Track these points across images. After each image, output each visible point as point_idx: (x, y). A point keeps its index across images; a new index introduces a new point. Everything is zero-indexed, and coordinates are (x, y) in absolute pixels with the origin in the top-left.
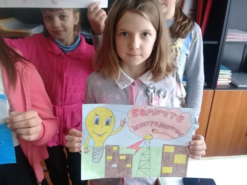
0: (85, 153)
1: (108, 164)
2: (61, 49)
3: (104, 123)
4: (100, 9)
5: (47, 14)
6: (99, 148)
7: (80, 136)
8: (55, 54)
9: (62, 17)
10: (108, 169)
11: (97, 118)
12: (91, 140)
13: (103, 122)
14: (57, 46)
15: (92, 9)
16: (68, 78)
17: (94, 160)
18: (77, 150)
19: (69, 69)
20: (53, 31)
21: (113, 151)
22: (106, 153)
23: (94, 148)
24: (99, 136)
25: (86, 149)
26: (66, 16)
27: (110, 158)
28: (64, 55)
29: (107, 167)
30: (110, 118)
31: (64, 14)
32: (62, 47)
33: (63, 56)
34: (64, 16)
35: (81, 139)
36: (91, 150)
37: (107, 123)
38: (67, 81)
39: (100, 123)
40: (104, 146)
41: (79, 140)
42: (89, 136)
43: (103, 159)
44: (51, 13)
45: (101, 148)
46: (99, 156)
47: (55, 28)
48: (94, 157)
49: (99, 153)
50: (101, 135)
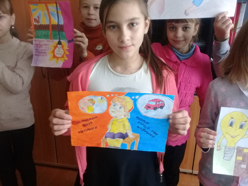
0: (218, 150)
1: (238, 164)
2: (177, 57)
3: (238, 127)
4: (227, 18)
5: (172, 25)
6: (231, 148)
7: (215, 135)
8: (172, 61)
9: (185, 29)
10: (237, 168)
11: (232, 121)
12: (224, 140)
13: (237, 125)
14: (174, 54)
15: (220, 18)
16: (181, 84)
17: (225, 158)
18: (210, 146)
19: (183, 76)
20: (173, 40)
21: (244, 153)
22: (237, 153)
23: (226, 147)
24: (232, 137)
25: (219, 147)
26: (189, 28)
27: (240, 158)
28: (180, 62)
29: (236, 166)
30: (245, 123)
31: (188, 26)
32: (178, 55)
33: (178, 63)
34: (186, 28)
35: (216, 137)
36: (223, 148)
37: (241, 127)
38: (180, 86)
39: (234, 126)
40: (236, 147)
41: (213, 138)
42: (223, 136)
43: (233, 159)
44: (176, 25)
45: (232, 148)
46: (230, 155)
47: (177, 37)
48: (225, 155)
49: (229, 152)
50: (234, 137)
